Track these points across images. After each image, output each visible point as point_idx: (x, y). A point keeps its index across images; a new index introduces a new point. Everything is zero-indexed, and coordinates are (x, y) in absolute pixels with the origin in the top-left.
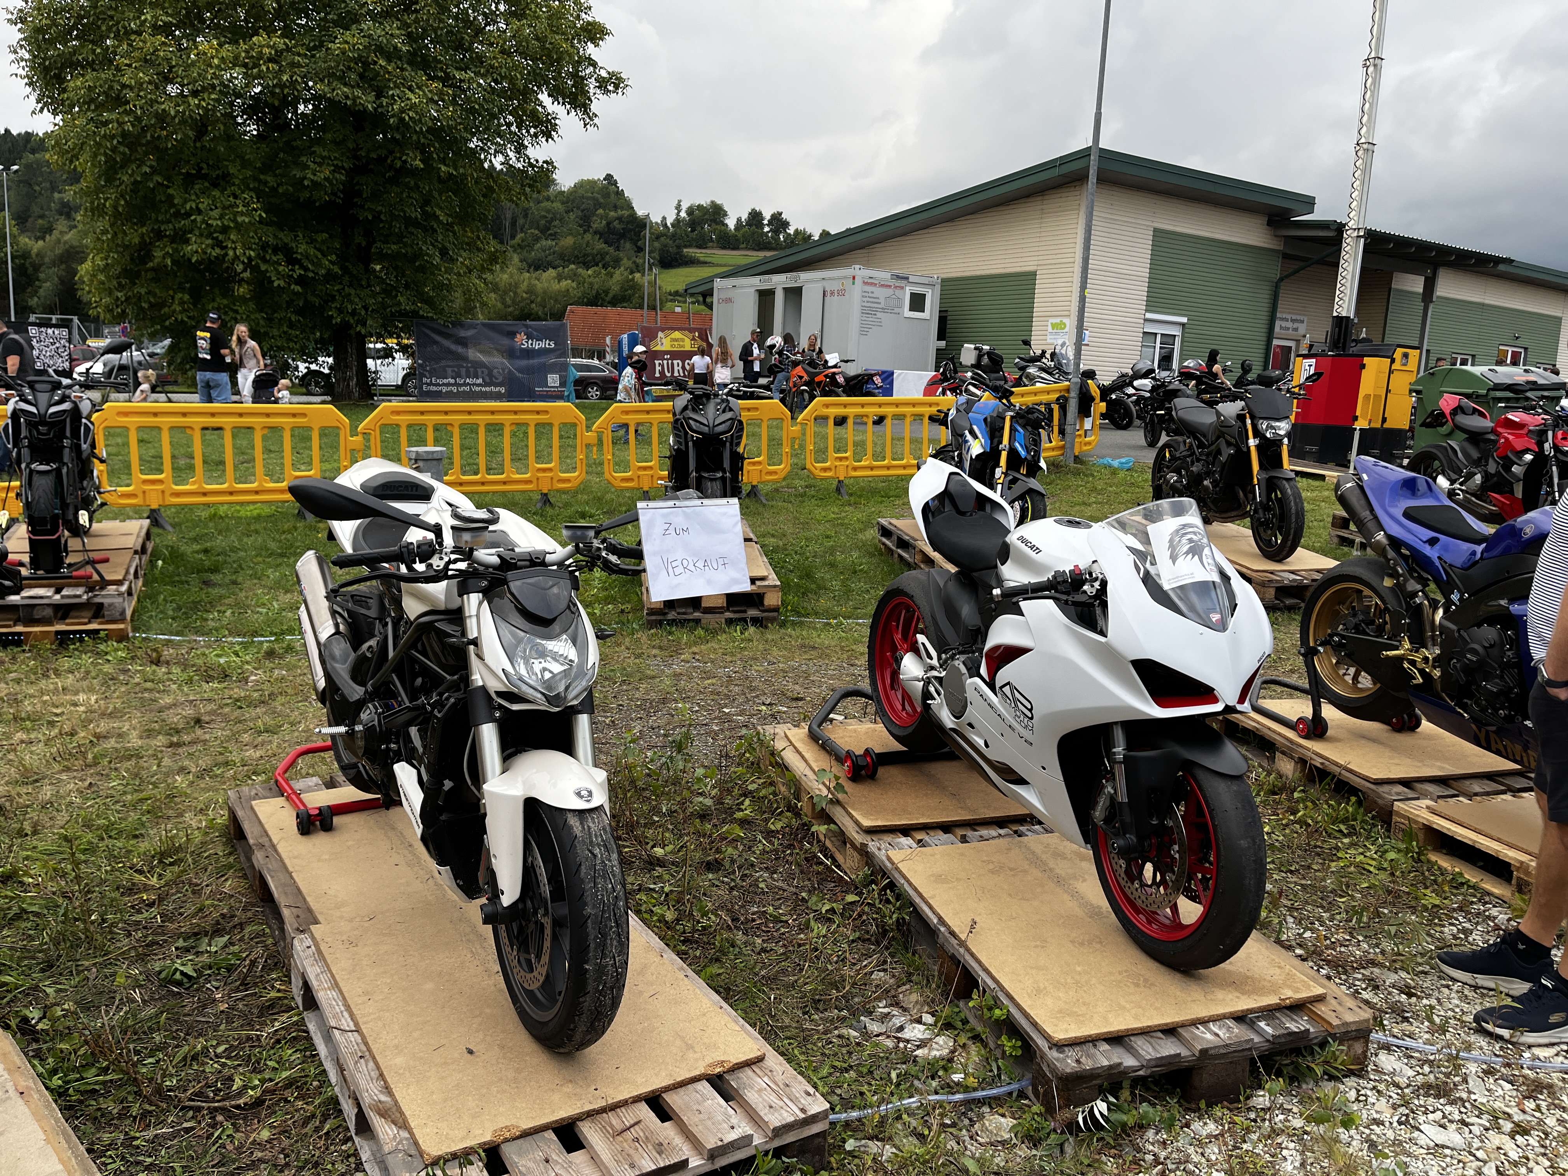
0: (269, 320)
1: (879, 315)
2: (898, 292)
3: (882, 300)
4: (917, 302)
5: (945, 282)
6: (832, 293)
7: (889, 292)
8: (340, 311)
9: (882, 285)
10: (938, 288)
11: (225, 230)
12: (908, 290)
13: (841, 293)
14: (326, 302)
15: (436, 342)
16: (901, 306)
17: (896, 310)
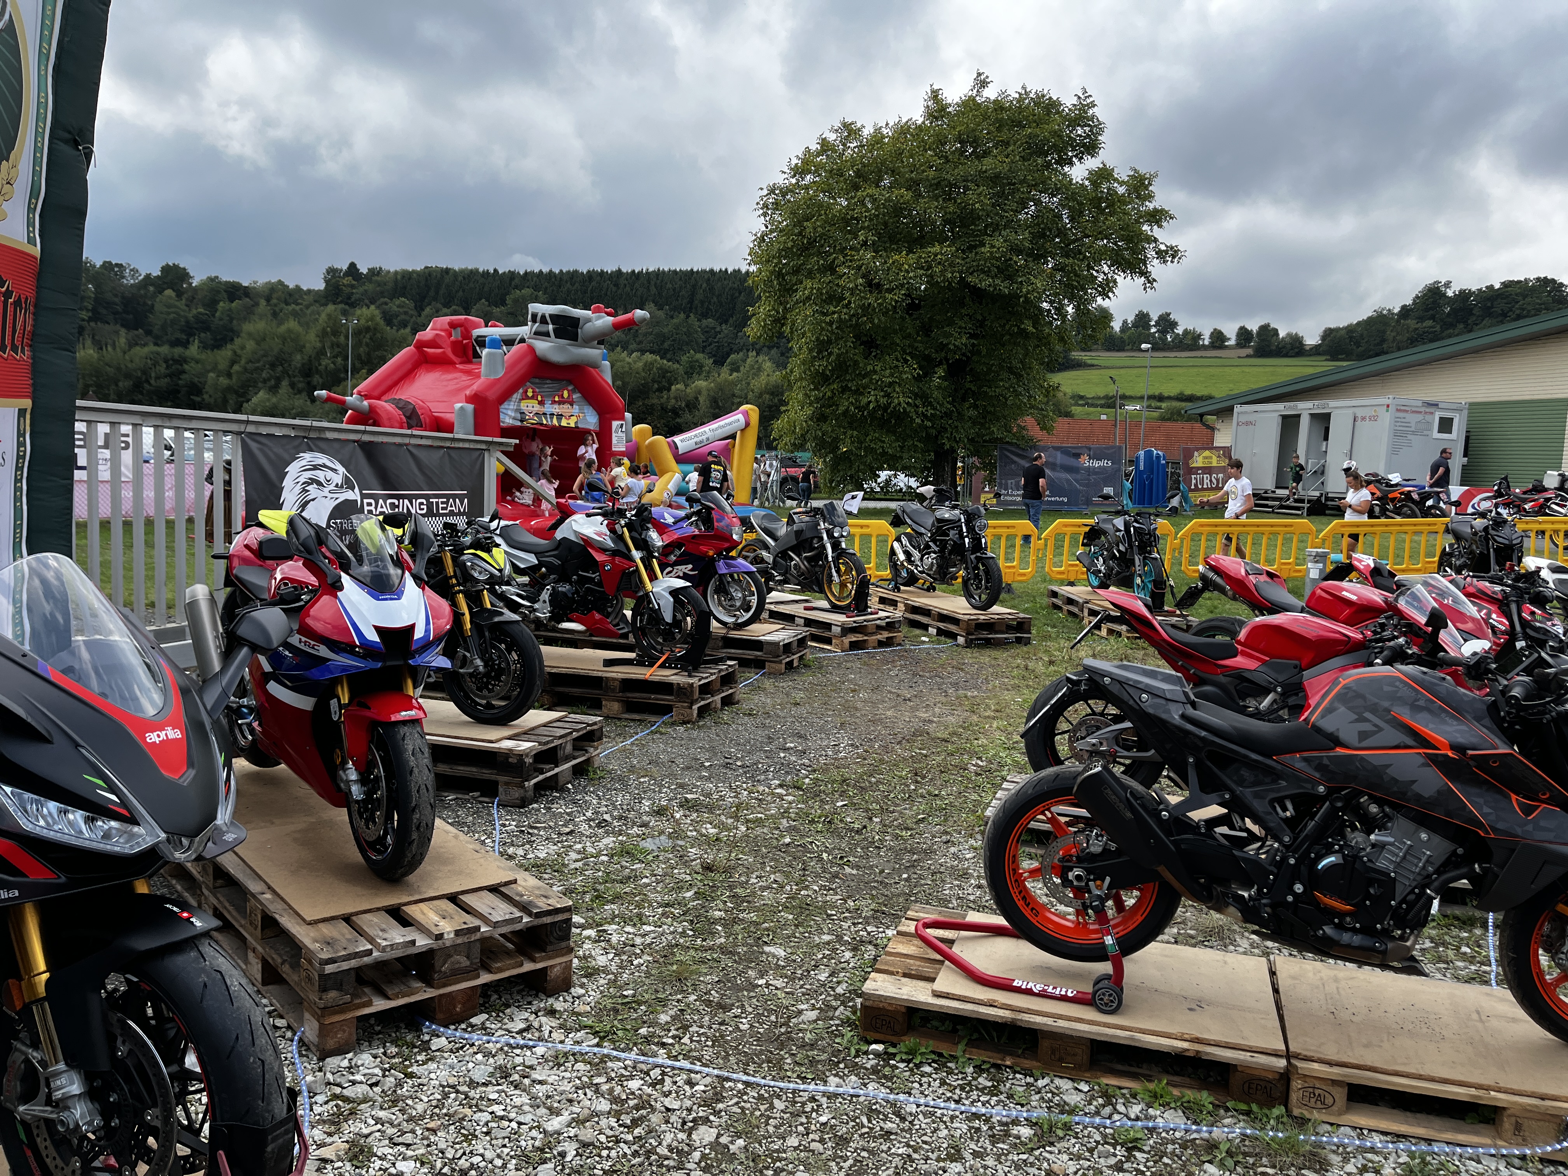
0: (902, 448)
1: (1409, 437)
2: (1428, 418)
3: (1413, 424)
4: (1446, 425)
5: (1473, 406)
6: (1363, 419)
7: (1419, 417)
8: (949, 439)
9: (1414, 412)
10: (1466, 412)
11: (891, 384)
12: (1438, 415)
13: (1373, 418)
14: (939, 432)
15: (1015, 462)
16: (1431, 430)
17: (1425, 433)
